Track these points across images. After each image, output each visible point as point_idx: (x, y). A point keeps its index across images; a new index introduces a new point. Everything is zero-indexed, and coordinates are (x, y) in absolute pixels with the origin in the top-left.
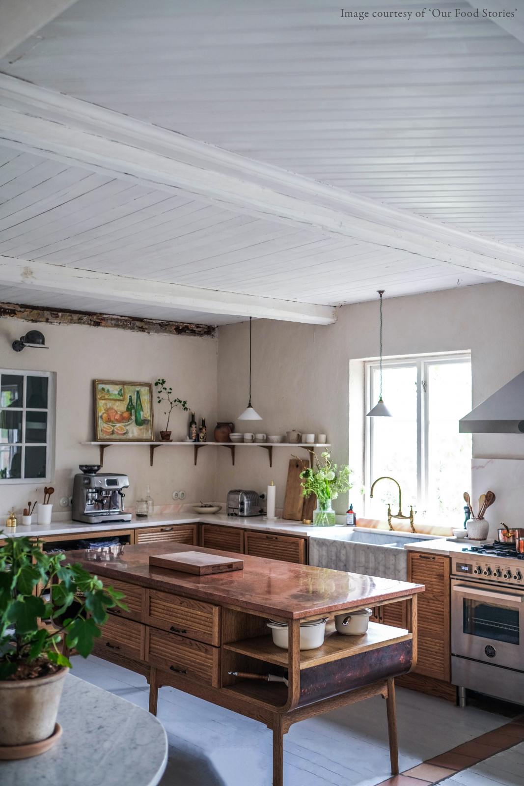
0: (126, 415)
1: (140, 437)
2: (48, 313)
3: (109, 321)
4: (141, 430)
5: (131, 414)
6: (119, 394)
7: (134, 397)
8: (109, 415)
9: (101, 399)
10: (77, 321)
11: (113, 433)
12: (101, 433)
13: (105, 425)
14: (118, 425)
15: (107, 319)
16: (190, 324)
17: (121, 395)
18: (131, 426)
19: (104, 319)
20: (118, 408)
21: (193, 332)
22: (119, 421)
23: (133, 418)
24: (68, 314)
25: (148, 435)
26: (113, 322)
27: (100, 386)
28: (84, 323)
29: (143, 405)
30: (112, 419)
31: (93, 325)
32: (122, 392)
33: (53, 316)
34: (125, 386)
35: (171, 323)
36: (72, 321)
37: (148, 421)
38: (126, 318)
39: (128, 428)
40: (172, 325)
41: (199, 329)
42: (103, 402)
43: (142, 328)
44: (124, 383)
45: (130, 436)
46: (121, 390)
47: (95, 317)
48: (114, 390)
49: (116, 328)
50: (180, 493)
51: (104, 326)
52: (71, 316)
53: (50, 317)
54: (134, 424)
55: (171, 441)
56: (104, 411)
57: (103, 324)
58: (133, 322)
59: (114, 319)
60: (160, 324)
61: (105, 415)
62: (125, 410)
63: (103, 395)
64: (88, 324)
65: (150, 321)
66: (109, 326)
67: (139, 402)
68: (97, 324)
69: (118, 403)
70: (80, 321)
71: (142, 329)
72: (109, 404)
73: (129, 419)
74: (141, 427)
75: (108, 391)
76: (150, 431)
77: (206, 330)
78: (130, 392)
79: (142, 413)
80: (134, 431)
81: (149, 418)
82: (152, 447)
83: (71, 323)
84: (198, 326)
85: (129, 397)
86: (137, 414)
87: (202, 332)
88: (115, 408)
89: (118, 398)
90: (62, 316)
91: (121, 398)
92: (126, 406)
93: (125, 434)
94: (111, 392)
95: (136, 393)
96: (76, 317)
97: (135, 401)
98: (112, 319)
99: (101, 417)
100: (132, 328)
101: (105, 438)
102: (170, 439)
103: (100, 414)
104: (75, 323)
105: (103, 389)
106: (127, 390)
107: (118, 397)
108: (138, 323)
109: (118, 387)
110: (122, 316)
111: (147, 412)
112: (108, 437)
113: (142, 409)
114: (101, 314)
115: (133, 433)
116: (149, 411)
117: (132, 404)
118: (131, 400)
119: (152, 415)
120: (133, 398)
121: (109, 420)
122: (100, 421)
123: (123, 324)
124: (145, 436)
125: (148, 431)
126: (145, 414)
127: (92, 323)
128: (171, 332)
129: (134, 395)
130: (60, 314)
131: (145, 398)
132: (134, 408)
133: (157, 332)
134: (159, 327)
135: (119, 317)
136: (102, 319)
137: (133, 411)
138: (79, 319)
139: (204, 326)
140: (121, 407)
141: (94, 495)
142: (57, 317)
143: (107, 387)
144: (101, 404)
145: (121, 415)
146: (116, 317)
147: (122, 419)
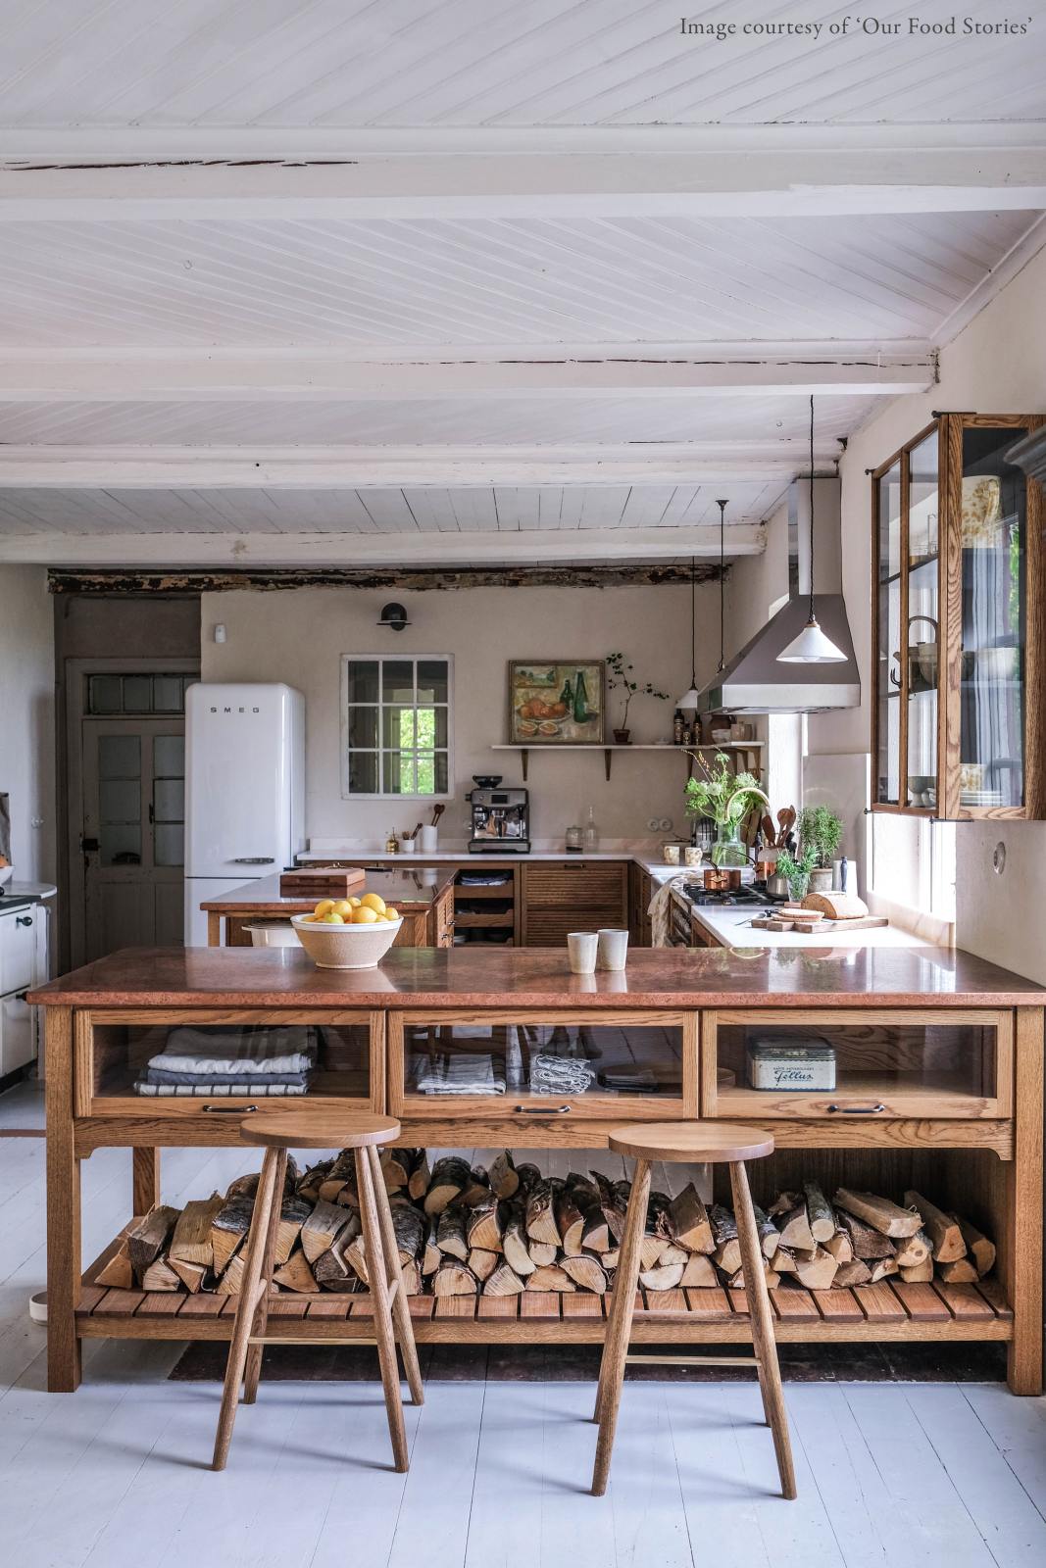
0: (559, 707)
1: (580, 739)
2: (441, 575)
3: (534, 577)
4: (582, 728)
5: (568, 707)
6: (548, 678)
7: (575, 681)
8: (530, 708)
9: (519, 687)
10: (484, 583)
11: (537, 733)
12: (517, 733)
13: (525, 723)
14: (546, 722)
15: (531, 574)
16: (678, 566)
17: (552, 680)
18: (566, 723)
19: (525, 575)
20: (548, 698)
21: (684, 578)
22: (546, 717)
23: (571, 711)
24: (469, 574)
25: (598, 734)
26: (541, 578)
27: (519, 669)
28: (494, 584)
29: (588, 693)
30: (536, 714)
31: (509, 585)
32: (554, 675)
33: (449, 579)
34: (559, 668)
35: (642, 569)
36: (475, 584)
37: (596, 715)
38: (563, 570)
39: (561, 726)
40: (645, 571)
41: (696, 573)
42: (523, 690)
43: (589, 581)
44: (556, 663)
45: (565, 736)
46: (552, 673)
47: (511, 574)
48: (541, 674)
49: (545, 586)
50: (661, 823)
51: (526, 585)
52: (474, 576)
53: (442, 581)
54: (572, 720)
55: (630, 744)
56: (523, 703)
57: (524, 582)
58: (573, 574)
59: (543, 573)
60: (621, 573)
61: (524, 709)
62: (558, 700)
63: (522, 681)
64: (501, 585)
65: (604, 569)
66: (535, 585)
67: (581, 689)
68: (515, 583)
69: (546, 692)
70: (487, 582)
71: (590, 583)
72: (532, 694)
73: (564, 713)
74: (584, 724)
75: (531, 675)
76: (598, 730)
77: (709, 572)
78: (566, 676)
79: (585, 704)
80: (572, 730)
81: (598, 711)
82: (608, 752)
83: (474, 586)
84: (693, 568)
85: (564, 682)
86: (578, 706)
87: (703, 577)
88: (542, 698)
89: (547, 685)
90: (461, 577)
91: (552, 684)
92: (559, 695)
93: (555, 734)
94: (535, 676)
95: (577, 676)
96: (481, 577)
97: (576, 688)
98: (539, 574)
99: (519, 711)
100: (573, 584)
101: (523, 740)
102: (629, 740)
103: (516, 708)
104: (480, 585)
105: (523, 673)
106: (561, 673)
107: (547, 683)
108: (583, 575)
109: (547, 669)
110: (555, 568)
111: (595, 702)
112: (528, 739)
113: (586, 699)
114: (521, 568)
115: (569, 732)
116: (598, 700)
117: (569, 692)
118: (568, 685)
119: (603, 705)
120: (571, 683)
121: (531, 716)
122: (516, 717)
123: (558, 578)
124: (589, 737)
125: (595, 730)
126: (592, 704)
127: (507, 582)
128: (641, 582)
129: (574, 678)
130: (458, 576)
131: (593, 682)
132: (573, 697)
133: (617, 584)
134: (620, 576)
135: (551, 570)
136: (523, 576)
137: (571, 701)
138: (487, 579)
139: (705, 567)
140: (551, 697)
141: (480, 815)
142: (453, 579)
143: (528, 669)
144: (520, 692)
145: (552, 708)
146: (546, 570)
147: (553, 713)
